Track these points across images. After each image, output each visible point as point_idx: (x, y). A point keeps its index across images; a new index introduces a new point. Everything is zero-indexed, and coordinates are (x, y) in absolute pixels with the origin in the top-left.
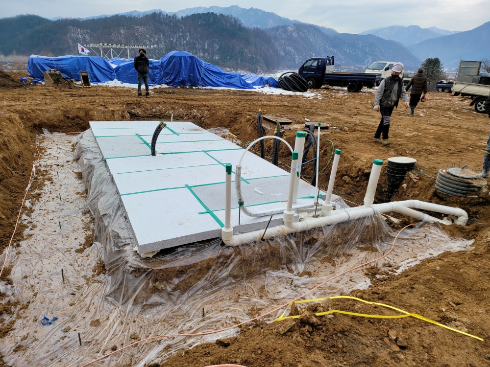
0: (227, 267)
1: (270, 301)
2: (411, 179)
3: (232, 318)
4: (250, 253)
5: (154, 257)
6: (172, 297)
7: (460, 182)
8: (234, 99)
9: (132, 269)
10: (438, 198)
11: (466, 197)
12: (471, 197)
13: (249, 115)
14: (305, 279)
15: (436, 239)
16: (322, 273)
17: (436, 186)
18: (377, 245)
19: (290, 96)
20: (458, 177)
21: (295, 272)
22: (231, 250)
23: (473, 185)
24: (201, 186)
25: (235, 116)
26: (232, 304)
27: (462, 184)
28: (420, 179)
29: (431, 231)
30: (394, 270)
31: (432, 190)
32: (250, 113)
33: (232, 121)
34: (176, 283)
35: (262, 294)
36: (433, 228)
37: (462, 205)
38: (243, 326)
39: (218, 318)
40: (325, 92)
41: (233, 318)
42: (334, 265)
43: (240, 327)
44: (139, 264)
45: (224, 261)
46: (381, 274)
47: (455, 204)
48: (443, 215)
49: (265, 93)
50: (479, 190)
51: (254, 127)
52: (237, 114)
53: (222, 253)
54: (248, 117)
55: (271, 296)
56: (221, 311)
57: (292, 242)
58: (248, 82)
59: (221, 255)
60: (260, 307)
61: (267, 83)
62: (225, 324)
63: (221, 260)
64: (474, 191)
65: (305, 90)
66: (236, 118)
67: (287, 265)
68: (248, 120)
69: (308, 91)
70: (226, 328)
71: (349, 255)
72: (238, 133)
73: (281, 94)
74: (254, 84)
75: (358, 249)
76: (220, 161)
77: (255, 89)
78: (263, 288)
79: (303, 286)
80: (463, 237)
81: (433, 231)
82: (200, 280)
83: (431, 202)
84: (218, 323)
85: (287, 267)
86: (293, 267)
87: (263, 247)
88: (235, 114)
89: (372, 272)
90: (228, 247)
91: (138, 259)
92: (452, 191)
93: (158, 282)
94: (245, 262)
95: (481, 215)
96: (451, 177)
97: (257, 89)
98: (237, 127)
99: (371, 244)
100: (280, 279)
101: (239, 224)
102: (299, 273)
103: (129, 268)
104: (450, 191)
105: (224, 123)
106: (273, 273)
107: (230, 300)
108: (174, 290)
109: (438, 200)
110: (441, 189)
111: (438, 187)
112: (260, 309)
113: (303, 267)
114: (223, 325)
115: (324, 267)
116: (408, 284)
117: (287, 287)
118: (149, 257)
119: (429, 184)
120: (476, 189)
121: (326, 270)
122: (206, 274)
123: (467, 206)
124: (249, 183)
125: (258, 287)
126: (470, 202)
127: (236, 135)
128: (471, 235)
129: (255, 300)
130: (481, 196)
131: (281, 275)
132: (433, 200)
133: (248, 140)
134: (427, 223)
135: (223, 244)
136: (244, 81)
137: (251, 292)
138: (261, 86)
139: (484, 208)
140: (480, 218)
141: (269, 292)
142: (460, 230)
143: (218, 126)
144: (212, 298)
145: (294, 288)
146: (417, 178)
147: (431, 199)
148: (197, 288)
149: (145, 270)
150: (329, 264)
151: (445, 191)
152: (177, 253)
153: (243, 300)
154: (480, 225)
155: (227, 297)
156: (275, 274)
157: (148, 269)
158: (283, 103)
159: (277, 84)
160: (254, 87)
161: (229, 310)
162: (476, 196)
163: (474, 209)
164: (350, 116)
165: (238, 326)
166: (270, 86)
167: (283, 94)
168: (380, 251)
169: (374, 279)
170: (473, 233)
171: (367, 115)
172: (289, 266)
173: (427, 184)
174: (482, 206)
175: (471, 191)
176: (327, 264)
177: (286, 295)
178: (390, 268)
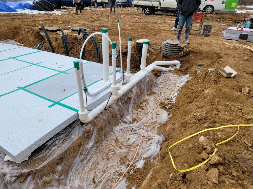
0: (91, 138)
1: (127, 147)
2: (150, 50)
3: (114, 173)
4: (102, 122)
5: (30, 158)
6: (62, 181)
7: (175, 47)
8: (7, 19)
9: (14, 178)
10: (166, 57)
11: (178, 54)
12: (180, 53)
13: (27, 28)
14: (136, 124)
15: (174, 78)
16: (141, 116)
17: (163, 52)
18: (154, 90)
19: (46, 14)
20: (173, 44)
21: (128, 122)
22: (90, 125)
23: (181, 47)
24: (32, 84)
25: (16, 30)
26: (107, 162)
27: (176, 48)
28: (154, 50)
29: (169, 75)
30: (171, 100)
31: (162, 54)
32: (27, 27)
33: (14, 34)
34: (60, 169)
35: (119, 145)
36: (169, 73)
37: (177, 59)
38: (126, 175)
39: (106, 178)
40: (65, 10)
41: (116, 172)
42: (143, 109)
43: (125, 176)
44: (19, 171)
45: (87, 135)
46: (167, 105)
47: (173, 59)
48: (168, 66)
49: (27, 14)
50: (183, 49)
51: (35, 36)
52: (17, 28)
53: (84, 130)
54: (27, 29)
55: (126, 144)
56: (104, 172)
57: (120, 104)
58: (12, 7)
59: (84, 132)
60: (125, 155)
61: (26, 7)
62: (113, 180)
63: (85, 136)
64: (181, 50)
65: (53, 10)
66: (17, 31)
67: (121, 120)
68: (28, 32)
69: (54, 11)
70: (116, 182)
71: (146, 101)
72: (23, 42)
73: (39, 13)
74: (16, 8)
75: (147, 96)
76: (32, 63)
77: (18, 11)
78: (117, 140)
79: (138, 129)
80: (183, 74)
81: (170, 75)
82: (76, 157)
83: (163, 60)
84: (108, 182)
85: (122, 121)
86: (125, 119)
87: (107, 114)
88: (16, 29)
89: (163, 106)
90: (87, 124)
91: (15, 167)
92: (172, 53)
93: (45, 177)
94: (101, 129)
95: (185, 61)
96: (170, 45)
97: (20, 11)
98: (21, 38)
99: (151, 91)
100: (122, 130)
101: (87, 105)
102: (130, 122)
103: (10, 179)
104: (171, 52)
105: (9, 37)
106: (116, 128)
107: (103, 160)
108: (60, 175)
109: (165, 59)
110: (167, 53)
111: (165, 52)
112: (126, 156)
113: (130, 117)
114: (112, 181)
115: (139, 112)
116: (213, 108)
117: (130, 133)
118: (26, 161)
119: (160, 51)
120: (182, 49)
121: (141, 113)
122: (79, 151)
123: (179, 59)
124: (68, 74)
125: (113, 141)
126: (180, 56)
127: (22, 43)
128: (186, 72)
129: (119, 151)
130: (184, 52)
131: (121, 127)
132: (163, 59)
133: (34, 46)
134: (165, 71)
135: (82, 124)
136: (8, 6)
137: (113, 147)
138: (22, 9)
139: (185, 58)
140: (185, 63)
141: (123, 142)
142: (180, 71)
143: (5, 39)
144: (90, 165)
145: (134, 132)
146: (152, 49)
147: (162, 59)
148: (77, 165)
149: (29, 174)
150: (140, 109)
151: (169, 53)
152: (50, 146)
153: (112, 155)
154: (188, 66)
155: (100, 159)
156: (118, 128)
157: (32, 171)
158: (46, 18)
159: (32, 7)
160: (17, 10)
161: (108, 168)
162: (183, 53)
163: (182, 59)
164: (91, 22)
165: (124, 177)
166: (28, 8)
167: (40, 13)
168: (157, 92)
169: (166, 109)
170: (186, 71)
171: (100, 21)
172: (122, 119)
173: (158, 51)
174: (184, 57)
175: (180, 50)
176: (140, 110)
177: (134, 139)
178: (169, 100)
